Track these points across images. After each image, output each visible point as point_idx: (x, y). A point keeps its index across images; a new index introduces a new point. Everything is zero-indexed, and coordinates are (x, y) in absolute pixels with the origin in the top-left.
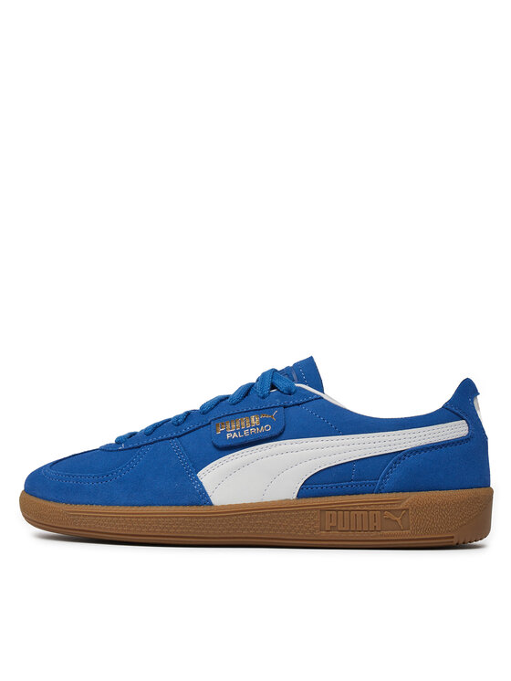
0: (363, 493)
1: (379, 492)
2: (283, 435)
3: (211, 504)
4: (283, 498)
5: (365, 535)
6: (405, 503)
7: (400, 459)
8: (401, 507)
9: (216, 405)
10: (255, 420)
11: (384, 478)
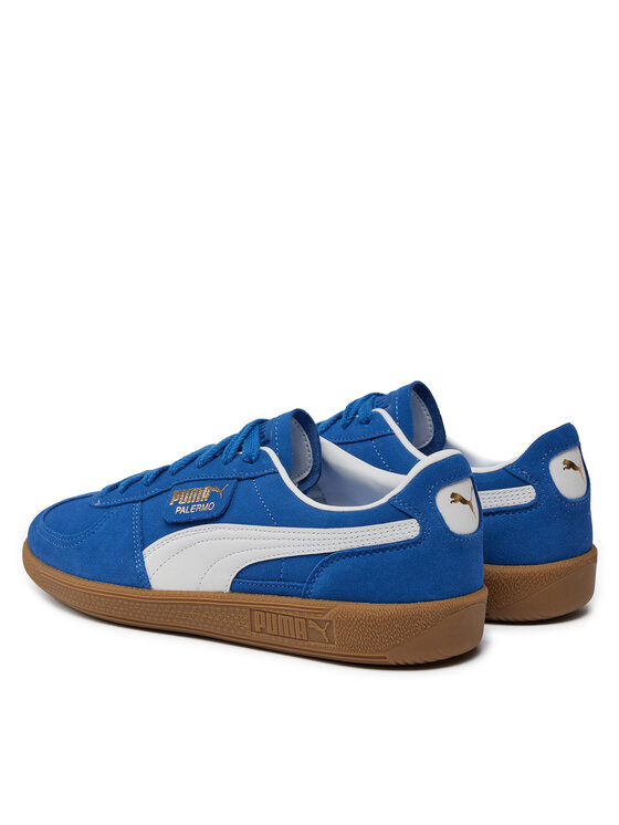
0: (292, 596)
1: (305, 596)
2: (225, 517)
3: (149, 588)
4: (218, 589)
5: (293, 643)
6: (328, 615)
7: (327, 562)
8: (324, 618)
9: (187, 465)
10: (206, 493)
11: (310, 582)
